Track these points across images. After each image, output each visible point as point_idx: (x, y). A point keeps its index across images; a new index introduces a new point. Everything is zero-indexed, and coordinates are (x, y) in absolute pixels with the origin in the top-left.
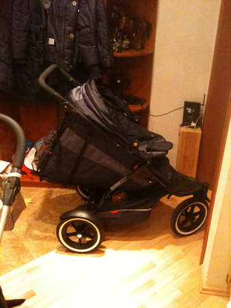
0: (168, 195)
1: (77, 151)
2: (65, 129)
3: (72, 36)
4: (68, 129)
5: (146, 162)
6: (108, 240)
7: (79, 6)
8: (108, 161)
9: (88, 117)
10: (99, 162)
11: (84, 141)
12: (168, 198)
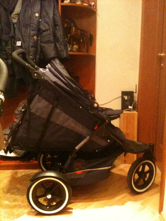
0: (124, 153)
1: (45, 116)
2: (35, 96)
3: (35, 37)
4: (37, 96)
5: (105, 121)
6: (73, 203)
7: (40, 17)
8: (72, 124)
9: (55, 83)
10: (64, 125)
11: (51, 106)
12: (125, 155)
